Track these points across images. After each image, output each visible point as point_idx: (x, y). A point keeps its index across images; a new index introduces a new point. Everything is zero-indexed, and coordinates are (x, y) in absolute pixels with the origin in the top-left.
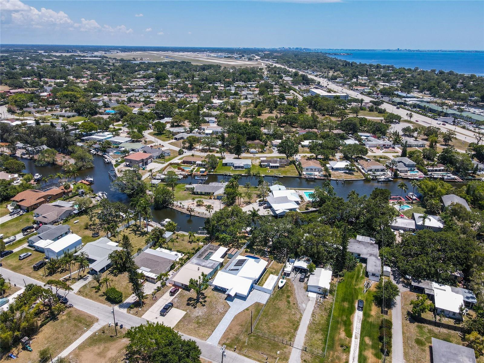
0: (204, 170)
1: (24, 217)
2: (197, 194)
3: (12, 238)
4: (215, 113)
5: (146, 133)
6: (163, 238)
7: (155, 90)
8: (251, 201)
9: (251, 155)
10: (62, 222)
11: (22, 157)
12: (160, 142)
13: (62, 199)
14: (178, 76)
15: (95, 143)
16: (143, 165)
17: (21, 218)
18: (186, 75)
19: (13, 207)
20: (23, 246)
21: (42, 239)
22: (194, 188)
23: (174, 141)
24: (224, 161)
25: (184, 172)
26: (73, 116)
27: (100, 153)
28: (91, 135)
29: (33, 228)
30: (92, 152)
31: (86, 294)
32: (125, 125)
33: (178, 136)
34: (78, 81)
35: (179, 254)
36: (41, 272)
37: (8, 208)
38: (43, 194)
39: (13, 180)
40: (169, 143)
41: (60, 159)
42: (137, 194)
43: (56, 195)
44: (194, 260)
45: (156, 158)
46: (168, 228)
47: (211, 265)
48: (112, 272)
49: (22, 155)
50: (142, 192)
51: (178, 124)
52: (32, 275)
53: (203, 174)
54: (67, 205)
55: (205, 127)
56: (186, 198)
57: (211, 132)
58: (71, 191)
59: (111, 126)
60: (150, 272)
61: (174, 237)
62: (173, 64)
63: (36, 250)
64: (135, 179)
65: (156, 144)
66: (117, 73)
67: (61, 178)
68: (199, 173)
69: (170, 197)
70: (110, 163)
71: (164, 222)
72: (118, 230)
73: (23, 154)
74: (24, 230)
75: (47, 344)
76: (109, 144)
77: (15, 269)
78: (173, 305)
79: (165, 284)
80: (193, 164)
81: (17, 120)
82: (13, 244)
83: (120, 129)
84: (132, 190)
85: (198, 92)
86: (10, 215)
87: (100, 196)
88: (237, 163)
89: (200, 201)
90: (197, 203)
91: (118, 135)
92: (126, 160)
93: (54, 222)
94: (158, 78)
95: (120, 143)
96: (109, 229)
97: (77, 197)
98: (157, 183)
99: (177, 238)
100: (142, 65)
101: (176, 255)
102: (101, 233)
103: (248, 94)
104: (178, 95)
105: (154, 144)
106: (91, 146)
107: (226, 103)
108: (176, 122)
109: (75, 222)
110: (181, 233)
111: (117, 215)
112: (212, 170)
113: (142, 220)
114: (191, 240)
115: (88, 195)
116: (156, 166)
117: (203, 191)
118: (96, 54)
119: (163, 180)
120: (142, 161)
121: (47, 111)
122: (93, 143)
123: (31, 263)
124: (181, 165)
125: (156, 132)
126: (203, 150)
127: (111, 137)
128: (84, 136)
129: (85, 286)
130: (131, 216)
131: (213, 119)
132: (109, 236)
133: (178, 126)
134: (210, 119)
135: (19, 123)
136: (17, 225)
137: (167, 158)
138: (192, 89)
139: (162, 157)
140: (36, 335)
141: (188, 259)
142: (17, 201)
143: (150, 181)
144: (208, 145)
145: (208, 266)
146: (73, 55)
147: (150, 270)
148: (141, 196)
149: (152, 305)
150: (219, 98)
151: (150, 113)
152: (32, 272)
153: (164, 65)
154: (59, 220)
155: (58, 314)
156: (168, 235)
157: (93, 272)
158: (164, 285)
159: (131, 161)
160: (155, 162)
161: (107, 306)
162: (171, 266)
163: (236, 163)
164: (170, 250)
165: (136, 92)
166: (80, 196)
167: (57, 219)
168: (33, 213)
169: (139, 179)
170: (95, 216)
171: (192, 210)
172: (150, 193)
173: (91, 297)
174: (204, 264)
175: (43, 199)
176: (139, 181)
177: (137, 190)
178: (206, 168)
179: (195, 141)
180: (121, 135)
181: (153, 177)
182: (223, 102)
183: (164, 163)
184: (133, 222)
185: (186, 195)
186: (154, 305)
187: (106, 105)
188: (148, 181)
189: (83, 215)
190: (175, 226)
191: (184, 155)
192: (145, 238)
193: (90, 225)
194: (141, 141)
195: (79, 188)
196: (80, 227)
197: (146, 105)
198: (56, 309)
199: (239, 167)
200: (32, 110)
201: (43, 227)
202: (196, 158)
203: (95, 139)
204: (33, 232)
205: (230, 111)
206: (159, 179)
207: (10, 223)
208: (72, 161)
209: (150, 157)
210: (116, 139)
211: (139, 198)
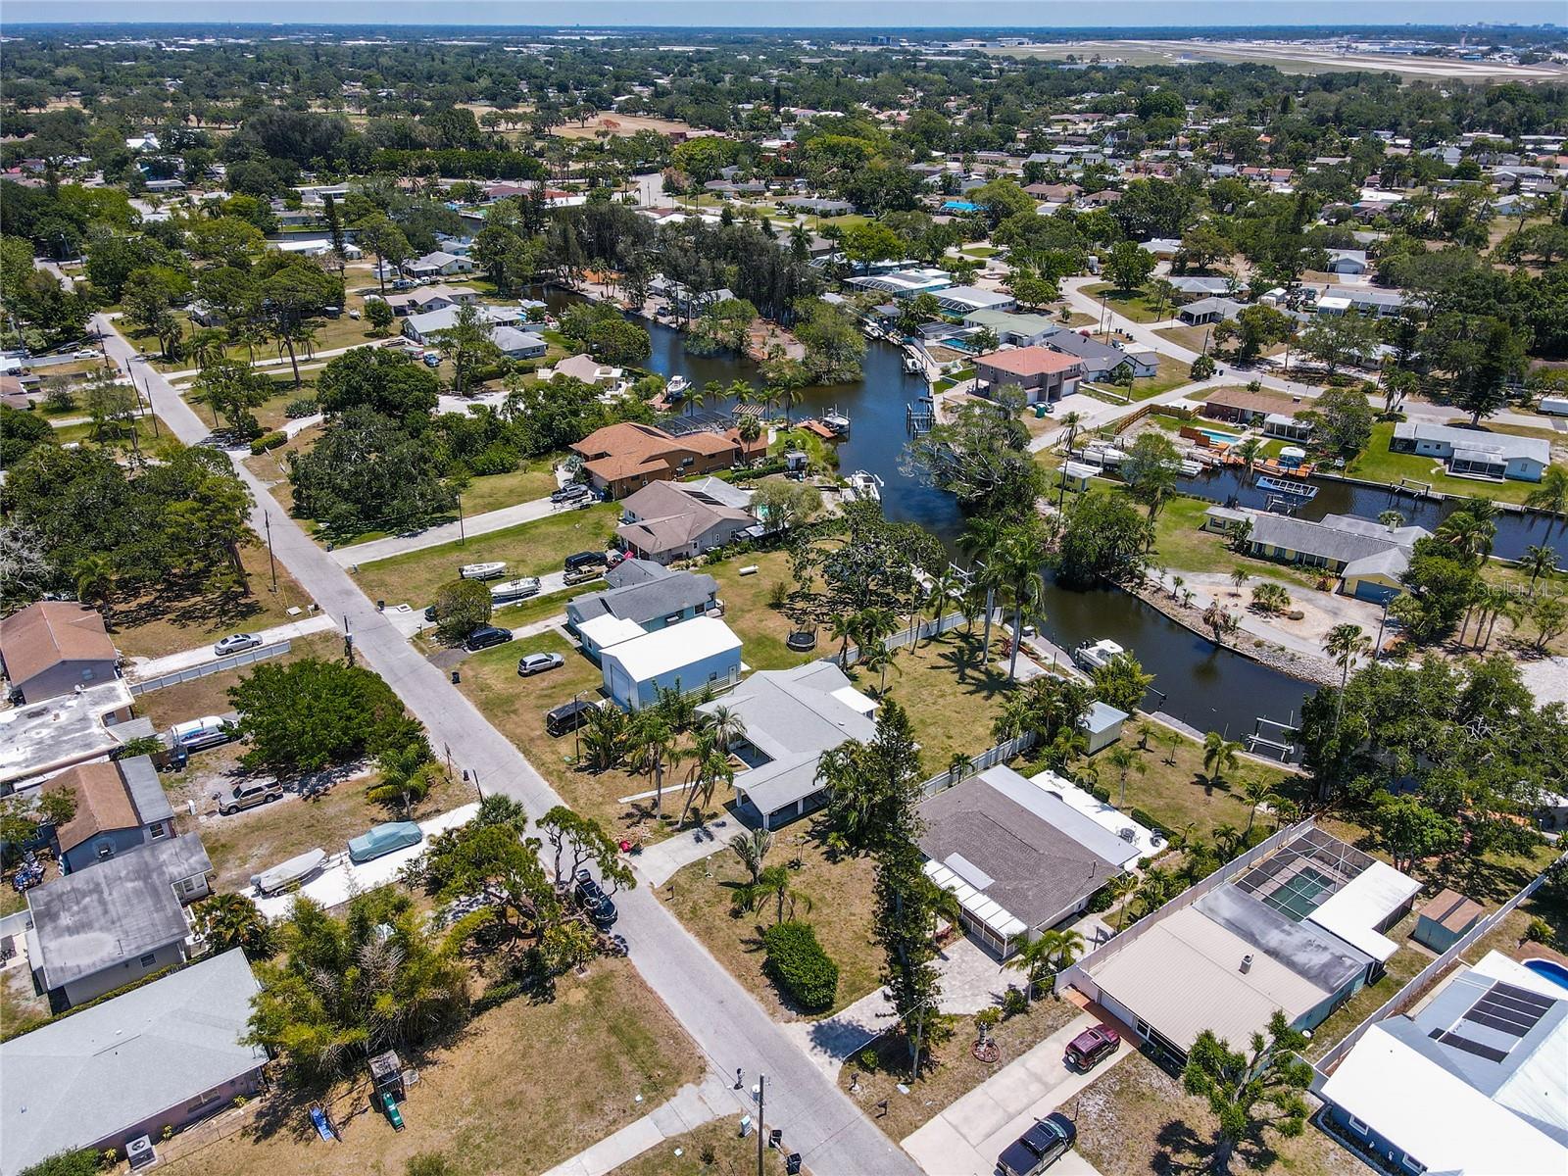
0: (1301, 453)
1: (591, 517)
2: (1260, 553)
3: (525, 584)
4: (1366, 236)
5: (1070, 287)
6: (1081, 732)
7: (1130, 147)
8: (1551, 645)
9: (1545, 423)
10: (700, 559)
11: (656, 321)
12: (1121, 322)
13: (727, 474)
14: (1219, 106)
15: (885, 301)
16: (1040, 399)
17: (583, 517)
18: (1255, 103)
19: (571, 476)
20: (548, 622)
21: (609, 611)
22: (1248, 525)
23: (1176, 324)
24: (1401, 431)
25: (1205, 452)
26: (840, 213)
27: (894, 338)
28: (879, 271)
29: (602, 560)
30: (868, 329)
31: (694, 910)
32: (999, 254)
33: (1196, 308)
34: (881, 117)
35: (1144, 834)
36: (567, 747)
37: (558, 474)
38: (670, 443)
39: (605, 384)
40: (1156, 332)
41: (762, 340)
42: (999, 505)
43: (712, 456)
44: (1219, 894)
45: (1097, 380)
46: (1109, 685)
47: (1318, 959)
48: (819, 835)
49: (658, 313)
50: (1019, 500)
51: (1202, 267)
52: (534, 751)
53: (1292, 471)
54: (732, 499)
55: (1319, 288)
56: (1205, 565)
57: (1343, 304)
58: (762, 453)
59: (952, 252)
60: (987, 891)
61: (1130, 734)
62: (1210, 71)
63: (583, 651)
64: (1002, 444)
65: (1105, 329)
66: (1008, 97)
67: (742, 400)
68: (1272, 463)
69: (1136, 543)
70: (919, 375)
71: (1092, 653)
72: (889, 641)
73: (663, 312)
74: (573, 564)
75: (469, 1113)
76: (931, 310)
77: (495, 708)
78: (1072, 1135)
79: (1051, 988)
80: (1253, 424)
81: (678, 210)
82: (524, 607)
83: (981, 265)
84: (983, 484)
85: (1297, 160)
86: (555, 501)
87: (855, 489)
88: (1471, 445)
89: (1273, 589)
90: (1257, 595)
91: (969, 282)
92: (981, 371)
93: (674, 557)
94: (1144, 112)
95: (970, 310)
96: (852, 629)
97: (780, 476)
98: (1085, 476)
99: (1142, 745)
100: (1093, 74)
101: (1127, 835)
102: (823, 638)
103: (1523, 175)
104: (1214, 168)
105: (1097, 327)
106: (869, 309)
107: (1418, 203)
108: (1196, 257)
109: (744, 570)
110: (1161, 720)
111: (899, 578)
112: (1339, 462)
113: (996, 620)
114: (1210, 775)
115: (816, 477)
116: (1093, 410)
117: (1292, 548)
118: (954, 46)
119: (1110, 469)
120: (1042, 379)
121: (768, 194)
122: (878, 298)
123: (549, 696)
124: (1196, 422)
125: (1111, 286)
126: (1299, 374)
127: (942, 287)
128: (855, 273)
129: (698, 868)
130: (954, 593)
131: (1359, 257)
132: (851, 660)
133: (1202, 272)
134: (1345, 254)
135: (679, 218)
136: (560, 541)
137: (1140, 383)
138: (1272, 150)
139: (1119, 377)
140: (447, 1047)
141: (1190, 876)
142: (587, 458)
143: (1059, 464)
144: (1327, 353)
145: (1301, 958)
146: (887, 50)
147: (987, 882)
148: (1012, 520)
149: (966, 1085)
150: (1386, 184)
151: (1100, 218)
152: (540, 737)
153: (1175, 74)
154: (695, 552)
155: (560, 973)
156: (1101, 718)
157: (745, 810)
158: (1040, 988)
159: (997, 376)
160: (1091, 393)
161: (759, 1008)
162: (1098, 893)
163: (1464, 443)
164: (1102, 797)
165: (1058, 153)
166: (787, 477)
167: (687, 545)
168: (622, 508)
169: (1018, 445)
170: (813, 562)
171: (1228, 625)
172: (1051, 511)
173: (707, 934)
174: (1274, 938)
175: (662, 464)
176: (1014, 454)
177: (1000, 488)
178: (1309, 449)
179: (1270, 331)
180: (981, 283)
181: (1073, 450)
182: (1404, 201)
183: (1125, 403)
184: (955, 621)
185: (1206, 549)
186: (977, 1095)
187: (949, 187)
188: (1050, 463)
189: (778, 549)
190: (1138, 687)
191: (1215, 381)
192: (995, 706)
193: (792, 597)
194: (1050, 313)
195: (791, 446)
196: (756, 595)
197: (1089, 192)
198: (558, 943)
199: (1479, 467)
200: (728, 187)
201: (632, 563)
202: (1268, 400)
203: (890, 286)
204: (599, 575)
205: (1437, 235)
206: (1098, 464)
207: (543, 529)
208: (797, 352)
209: (1075, 372)
210: (960, 295)
211: (1004, 525)
